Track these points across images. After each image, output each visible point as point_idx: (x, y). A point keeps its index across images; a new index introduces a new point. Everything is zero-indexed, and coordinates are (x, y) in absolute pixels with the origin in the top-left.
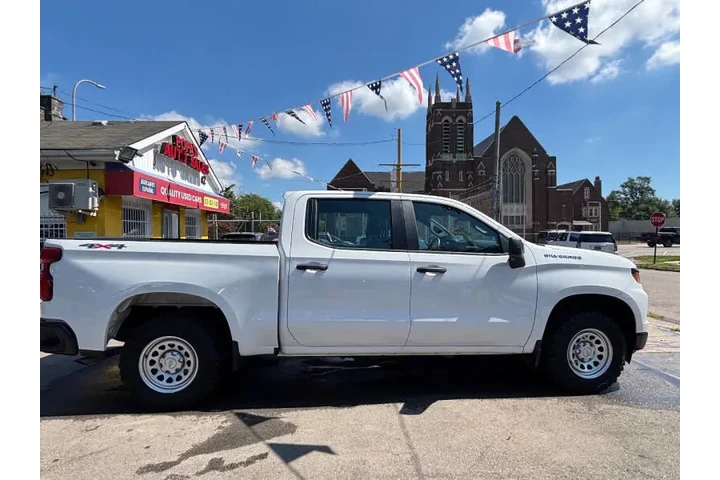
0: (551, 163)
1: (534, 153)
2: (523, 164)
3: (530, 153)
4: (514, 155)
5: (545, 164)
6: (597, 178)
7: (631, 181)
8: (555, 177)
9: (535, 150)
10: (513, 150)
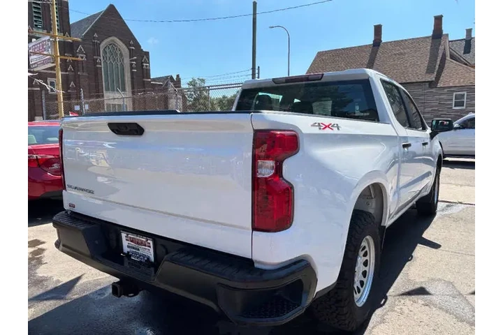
0: (145, 57)
1: (131, 45)
2: (121, 55)
3: (128, 45)
4: (113, 44)
5: (140, 57)
6: (178, 76)
7: (194, 80)
8: (149, 70)
9: (131, 42)
10: (111, 38)
